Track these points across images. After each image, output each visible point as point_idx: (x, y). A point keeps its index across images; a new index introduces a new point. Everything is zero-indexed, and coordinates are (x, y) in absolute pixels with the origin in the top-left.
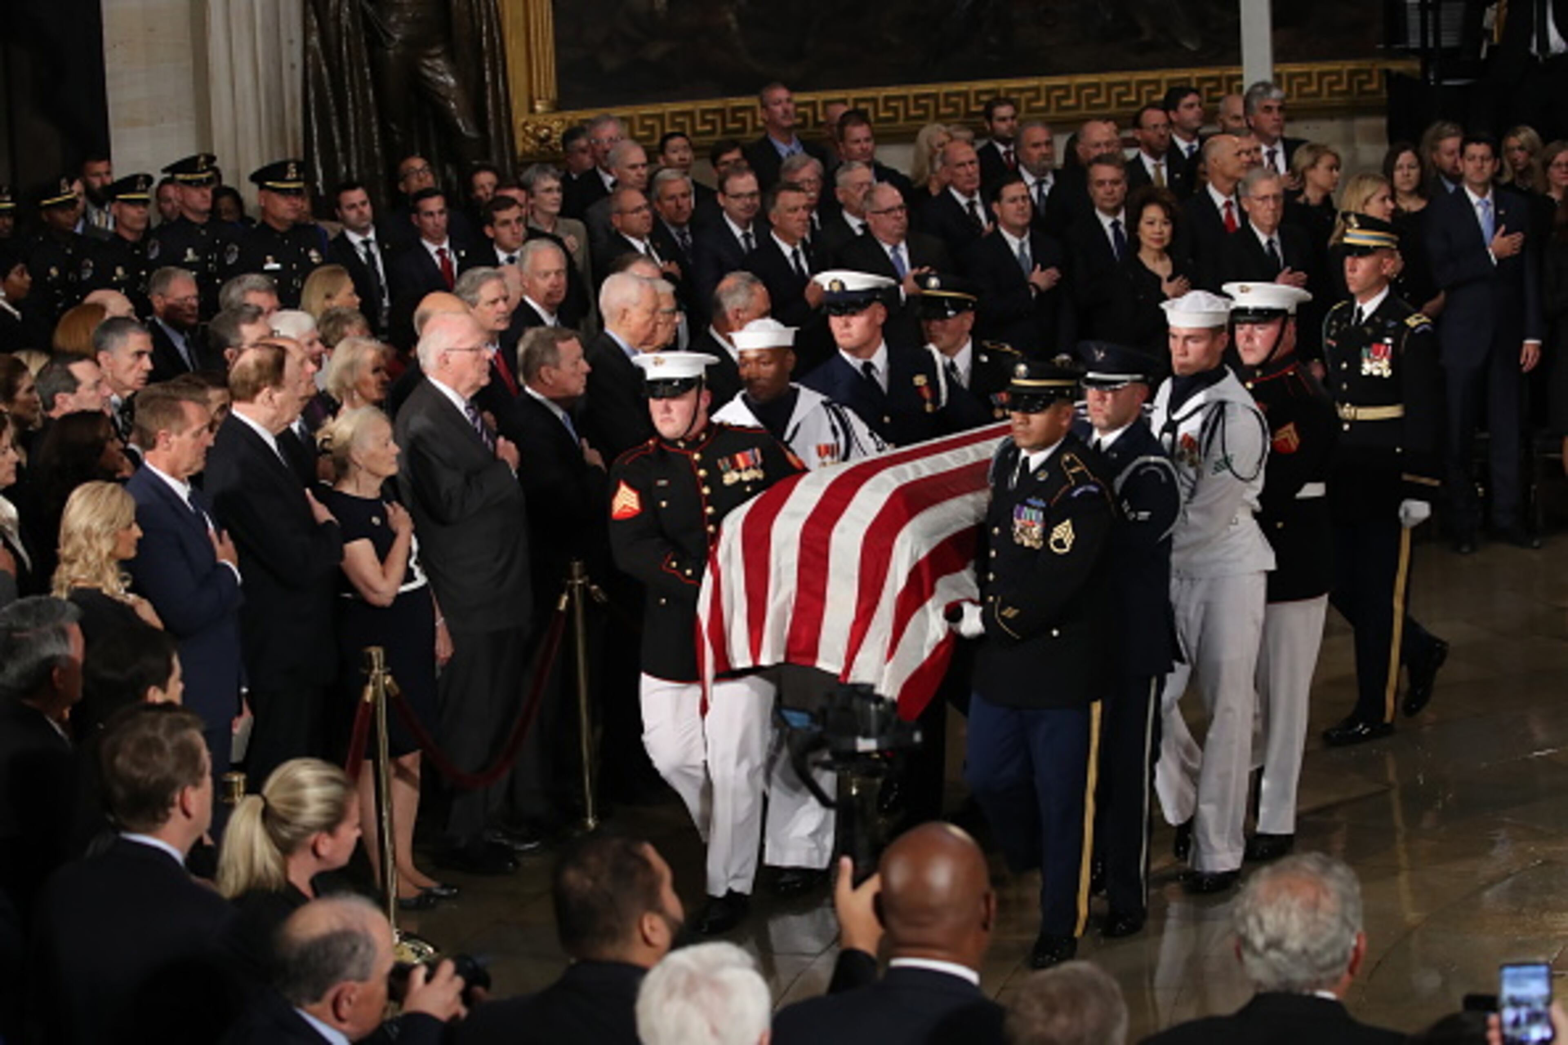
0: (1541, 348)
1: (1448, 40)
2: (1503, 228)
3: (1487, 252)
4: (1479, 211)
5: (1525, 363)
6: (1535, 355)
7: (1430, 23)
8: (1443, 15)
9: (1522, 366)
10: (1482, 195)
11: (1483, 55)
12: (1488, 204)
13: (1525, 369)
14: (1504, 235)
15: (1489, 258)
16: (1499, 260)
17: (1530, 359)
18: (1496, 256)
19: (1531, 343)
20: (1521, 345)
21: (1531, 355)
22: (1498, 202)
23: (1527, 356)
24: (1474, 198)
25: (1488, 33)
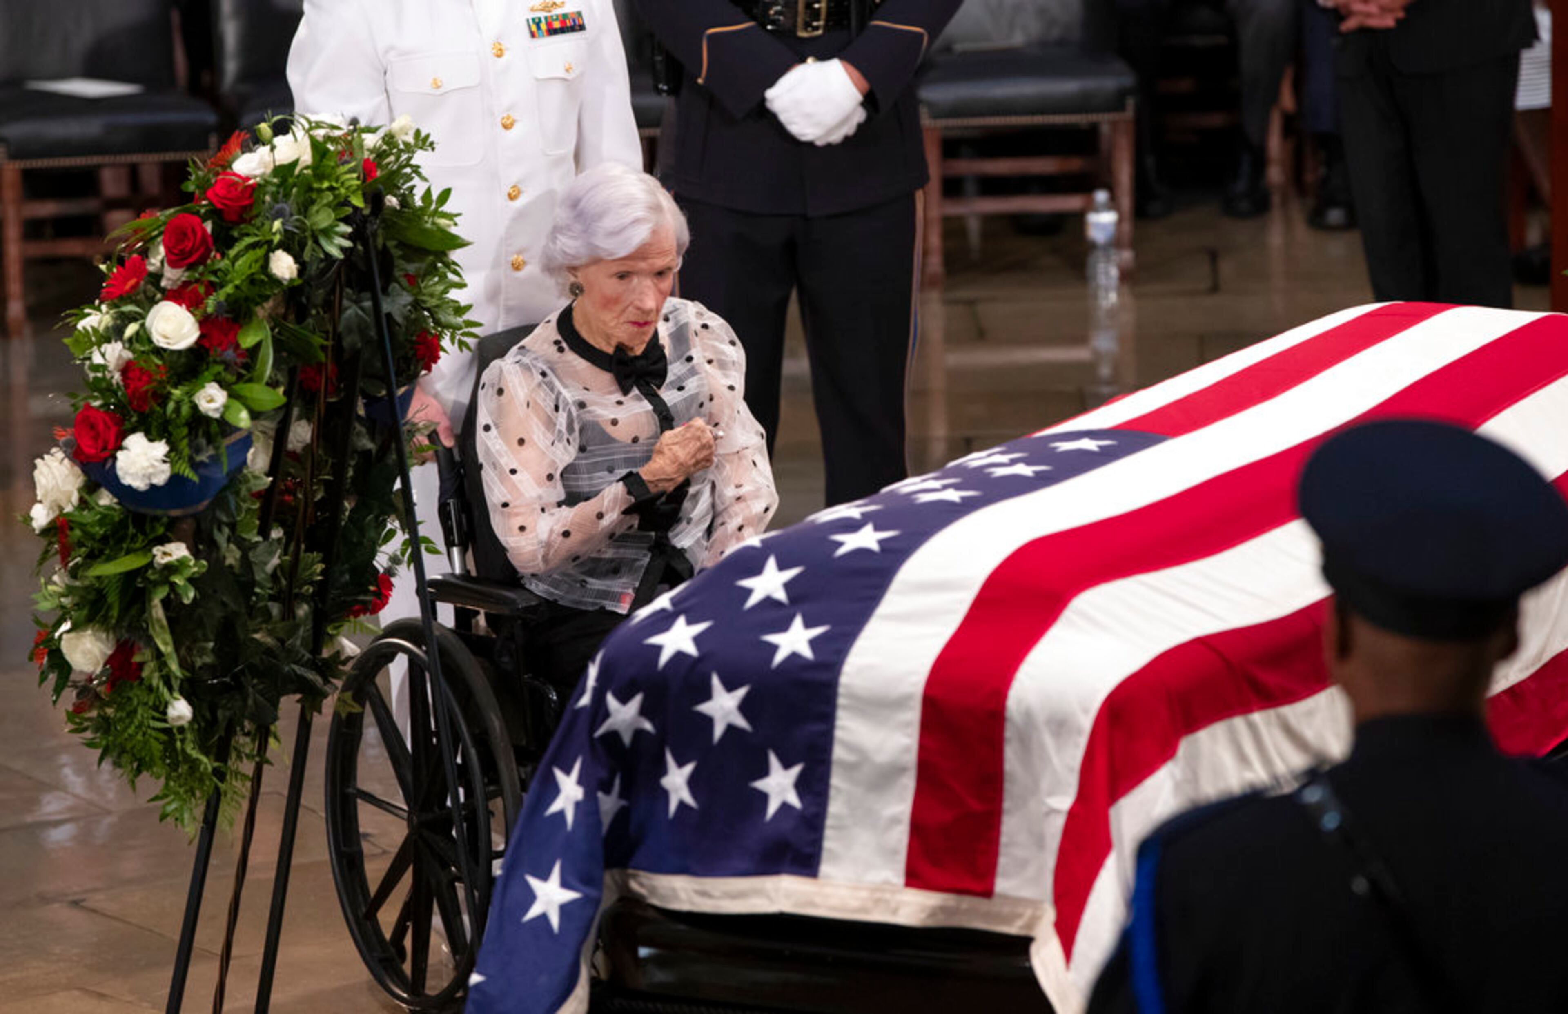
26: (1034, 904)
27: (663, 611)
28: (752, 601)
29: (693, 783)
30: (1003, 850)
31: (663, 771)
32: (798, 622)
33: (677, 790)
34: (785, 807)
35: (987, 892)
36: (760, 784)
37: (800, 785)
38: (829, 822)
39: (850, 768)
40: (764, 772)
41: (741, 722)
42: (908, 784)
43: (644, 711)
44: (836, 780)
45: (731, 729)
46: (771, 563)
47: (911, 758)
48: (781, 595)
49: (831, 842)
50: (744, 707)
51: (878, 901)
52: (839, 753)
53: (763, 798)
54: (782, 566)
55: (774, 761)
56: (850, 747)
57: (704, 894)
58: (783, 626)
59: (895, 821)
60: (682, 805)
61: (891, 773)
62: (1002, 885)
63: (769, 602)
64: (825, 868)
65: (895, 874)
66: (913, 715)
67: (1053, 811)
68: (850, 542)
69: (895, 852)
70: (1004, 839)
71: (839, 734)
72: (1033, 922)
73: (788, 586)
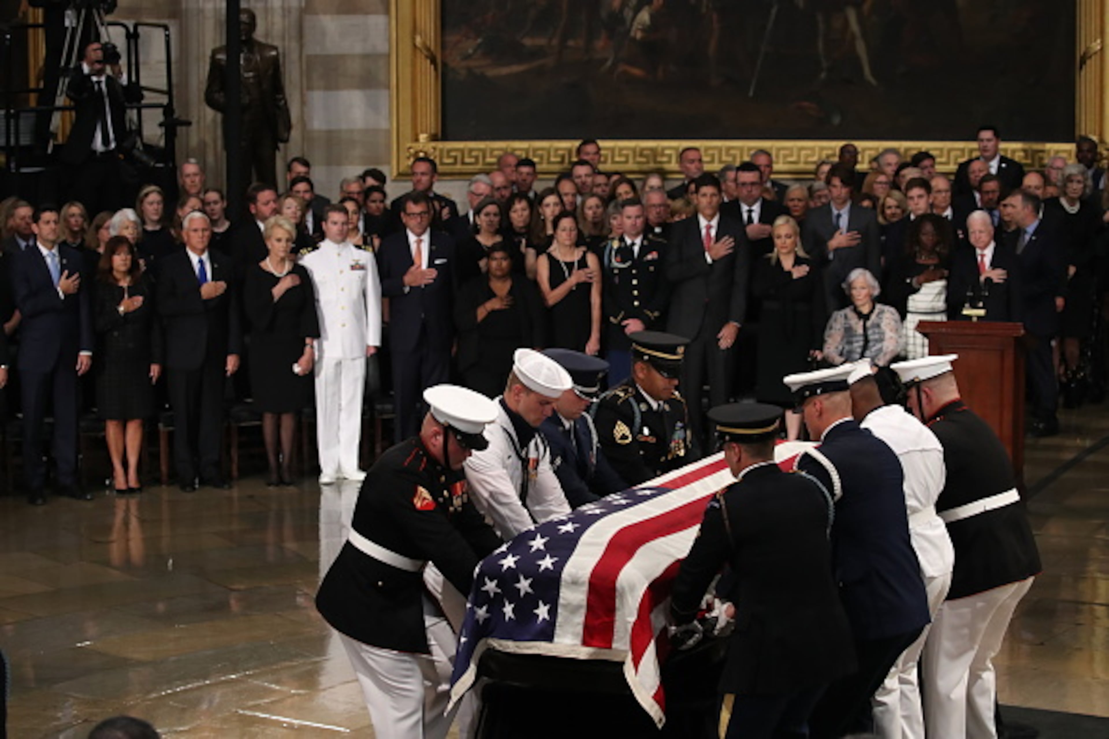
0: (92, 358)
1: (25, 140)
2: (66, 272)
3: (56, 290)
4: (49, 260)
5: (80, 368)
6: (87, 364)
7: (12, 128)
8: (22, 123)
9: (77, 371)
10: (50, 249)
11: (50, 151)
12: (54, 255)
13: (80, 373)
14: (68, 278)
15: (58, 293)
16: (65, 296)
17: (83, 367)
18: (63, 292)
19: (85, 354)
20: (77, 356)
21: (85, 362)
22: (62, 254)
23: (82, 364)
24: (44, 251)
25: (54, 136)
26: (626, 652)
27: (503, 552)
28: (533, 549)
29: (514, 610)
30: (615, 633)
31: (504, 606)
32: (548, 557)
33: (509, 613)
34: (544, 619)
35: (610, 647)
36: (536, 611)
37: (549, 612)
38: (557, 624)
39: (565, 606)
40: (537, 607)
41: (530, 590)
42: (583, 611)
43: (497, 586)
44: (560, 610)
45: (527, 593)
46: (539, 536)
47: (585, 603)
48: (542, 547)
49: (558, 631)
50: (531, 586)
51: (573, 651)
52: (561, 601)
53: (537, 616)
54: (542, 537)
55: (541, 603)
56: (564, 599)
57: (517, 647)
58: (543, 558)
59: (579, 624)
60: (510, 618)
61: (578, 607)
62: (614, 645)
63: (538, 550)
64: (556, 639)
65: (578, 641)
66: (585, 588)
67: (630, 622)
68: (564, 529)
69: (578, 634)
70: (615, 630)
71: (561, 594)
72: (626, 656)
73: (545, 544)
